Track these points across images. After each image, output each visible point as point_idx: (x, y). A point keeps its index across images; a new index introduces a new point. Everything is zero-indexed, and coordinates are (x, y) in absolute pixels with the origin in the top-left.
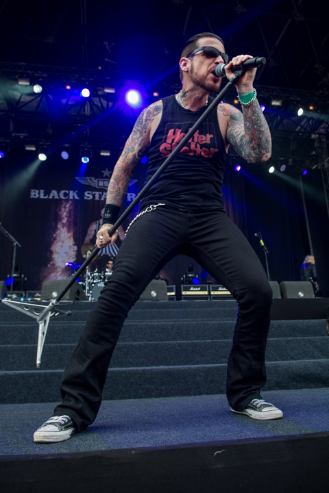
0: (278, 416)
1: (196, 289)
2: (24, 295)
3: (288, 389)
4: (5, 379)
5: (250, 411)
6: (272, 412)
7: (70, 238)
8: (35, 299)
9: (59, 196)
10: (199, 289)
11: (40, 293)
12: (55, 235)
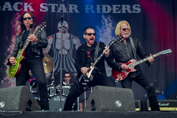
1: (164, 105)
9: (13, 8)
10: (168, 104)
12: (8, 49)
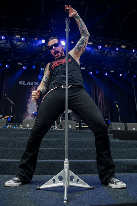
0: (124, 186)
2: (15, 125)
3: (132, 172)
4: (6, 163)
5: (111, 185)
6: (121, 185)
7: (35, 102)
8: (20, 127)
11: (22, 125)
12: (29, 100)
